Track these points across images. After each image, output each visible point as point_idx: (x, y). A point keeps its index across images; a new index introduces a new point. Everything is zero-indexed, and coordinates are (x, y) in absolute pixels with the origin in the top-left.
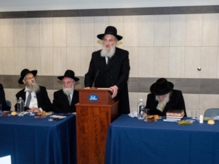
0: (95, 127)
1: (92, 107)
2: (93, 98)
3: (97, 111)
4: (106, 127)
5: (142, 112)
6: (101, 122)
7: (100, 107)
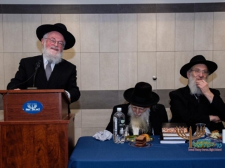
0: (38, 162)
1: (31, 125)
2: (32, 108)
3: (40, 133)
4: (59, 161)
5: (122, 130)
6: (50, 153)
7: (47, 125)
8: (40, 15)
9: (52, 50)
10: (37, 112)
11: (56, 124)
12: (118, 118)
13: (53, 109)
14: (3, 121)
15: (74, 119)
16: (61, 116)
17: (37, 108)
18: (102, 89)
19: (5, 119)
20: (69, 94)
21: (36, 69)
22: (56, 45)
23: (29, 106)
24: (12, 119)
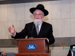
1: (31, 55)
8: (32, 3)
9: (37, 19)
10: (34, 49)
11: (43, 55)
12: (73, 52)
13: (41, 48)
14: (18, 54)
15: (51, 52)
16: (45, 51)
17: (34, 47)
18: (62, 37)
19: (19, 53)
20: (48, 40)
21: (33, 28)
22: (37, 16)
23: (30, 46)
24: (22, 52)
